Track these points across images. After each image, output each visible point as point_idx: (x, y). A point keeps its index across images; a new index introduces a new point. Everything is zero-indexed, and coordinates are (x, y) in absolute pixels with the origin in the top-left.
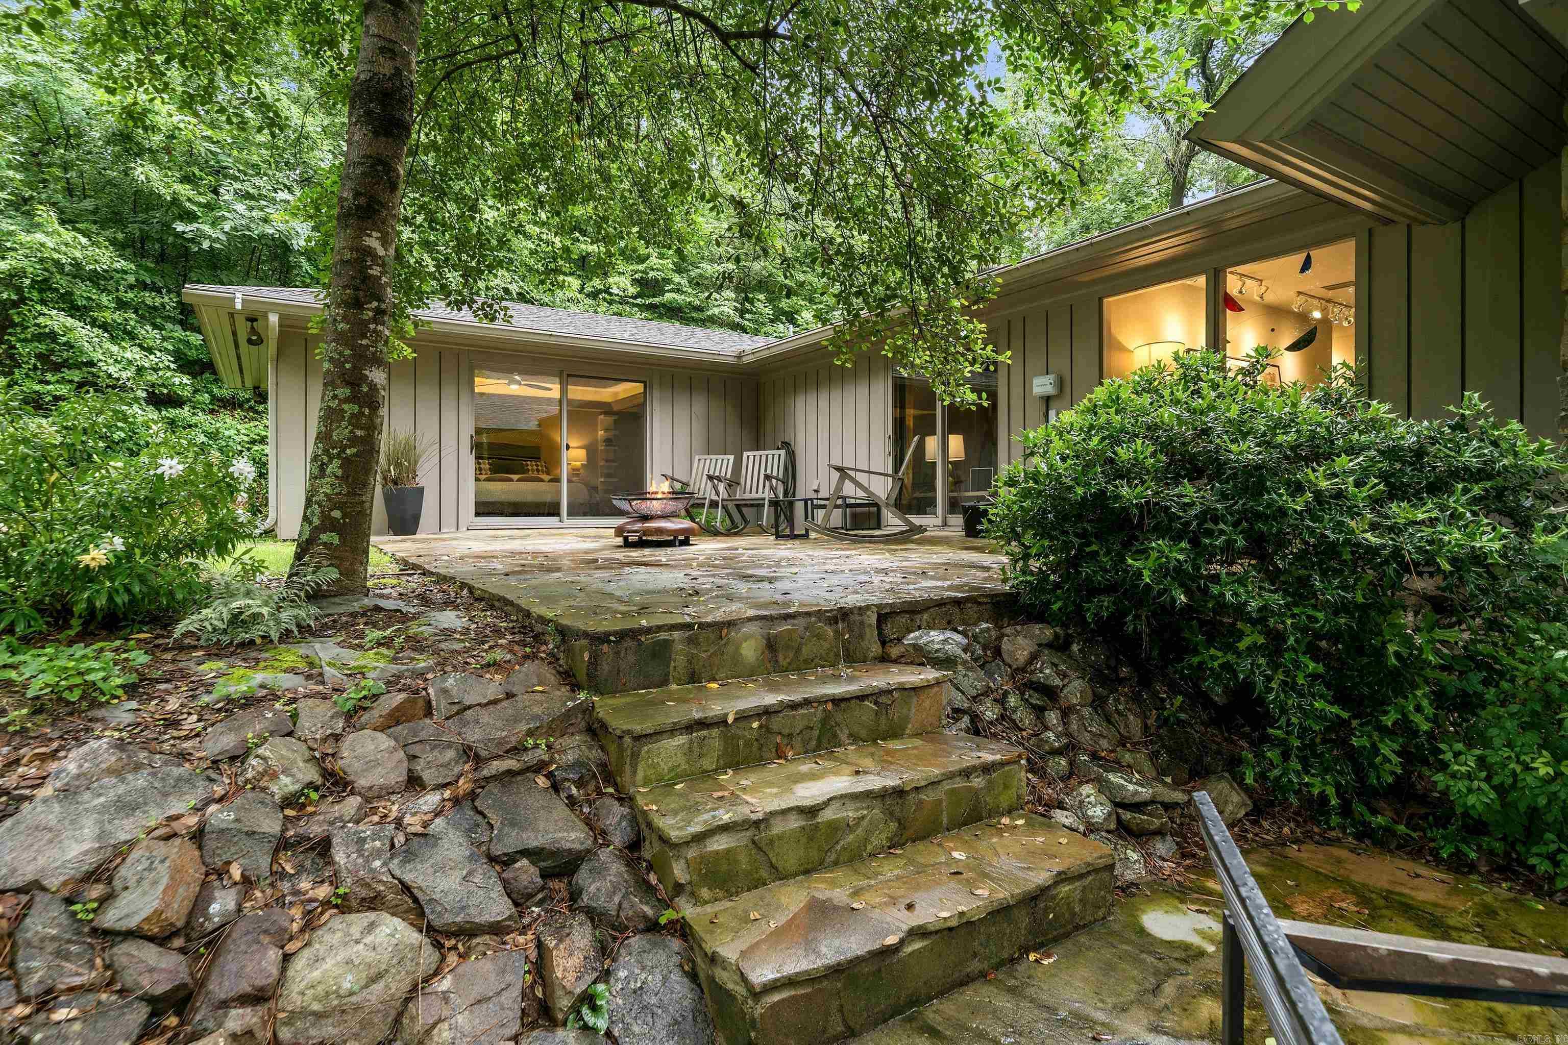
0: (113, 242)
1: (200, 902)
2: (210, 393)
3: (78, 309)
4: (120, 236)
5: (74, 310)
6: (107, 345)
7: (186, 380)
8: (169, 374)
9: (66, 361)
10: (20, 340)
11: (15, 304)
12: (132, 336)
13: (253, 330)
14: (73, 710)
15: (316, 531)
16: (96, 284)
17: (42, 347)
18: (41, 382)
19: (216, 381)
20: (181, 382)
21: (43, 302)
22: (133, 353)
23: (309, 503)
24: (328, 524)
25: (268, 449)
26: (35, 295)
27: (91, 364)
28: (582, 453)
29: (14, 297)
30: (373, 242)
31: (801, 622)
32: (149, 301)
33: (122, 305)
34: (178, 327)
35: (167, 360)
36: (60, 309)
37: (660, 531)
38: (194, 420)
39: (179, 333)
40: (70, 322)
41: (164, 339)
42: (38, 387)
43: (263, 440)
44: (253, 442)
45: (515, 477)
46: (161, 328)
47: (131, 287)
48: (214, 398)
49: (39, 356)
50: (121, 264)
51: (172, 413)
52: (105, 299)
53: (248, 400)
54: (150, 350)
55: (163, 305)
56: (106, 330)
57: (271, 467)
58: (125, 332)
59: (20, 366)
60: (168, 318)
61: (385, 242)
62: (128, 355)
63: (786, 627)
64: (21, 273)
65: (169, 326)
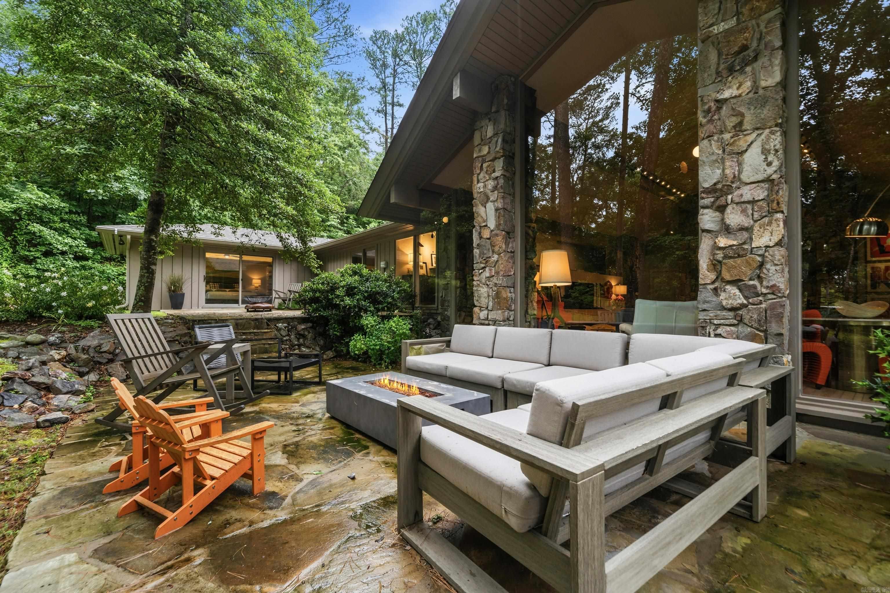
0: (59, 195)
1: (115, 350)
2: (101, 255)
3: (44, 222)
4: (62, 193)
5: (42, 222)
6: (57, 236)
7: (91, 251)
8: (84, 248)
9: (39, 243)
10: (19, 234)
11: (18, 221)
12: (67, 233)
13: (121, 240)
14: (89, 329)
15: (137, 303)
16: (51, 213)
17: (28, 237)
18: (28, 251)
19: (103, 250)
20: (89, 251)
21: (29, 220)
22: (69, 240)
23: (136, 296)
24: (140, 300)
25: (126, 278)
26: (26, 217)
27: (50, 244)
28: (259, 281)
29: (18, 218)
30: (153, 237)
31: (245, 321)
32: (75, 219)
33: (63, 220)
34: (87, 229)
35: (82, 243)
36: (37, 223)
37: (258, 307)
38: (93, 266)
39: (87, 231)
40: (42, 228)
41: (81, 234)
42: (27, 253)
43: (124, 274)
44: (119, 275)
45: (228, 290)
46: (80, 229)
47: (67, 213)
48: (102, 257)
49: (27, 241)
50: (63, 205)
51: (84, 263)
52: (56, 219)
53: (118, 258)
54: (75, 239)
55: (81, 220)
56: (56, 231)
57: (127, 285)
58: (64, 231)
59: (19, 245)
60: (82, 225)
61: (156, 237)
62: (66, 241)
63: (241, 321)
64: (20, 209)
65: (83, 228)
